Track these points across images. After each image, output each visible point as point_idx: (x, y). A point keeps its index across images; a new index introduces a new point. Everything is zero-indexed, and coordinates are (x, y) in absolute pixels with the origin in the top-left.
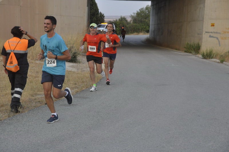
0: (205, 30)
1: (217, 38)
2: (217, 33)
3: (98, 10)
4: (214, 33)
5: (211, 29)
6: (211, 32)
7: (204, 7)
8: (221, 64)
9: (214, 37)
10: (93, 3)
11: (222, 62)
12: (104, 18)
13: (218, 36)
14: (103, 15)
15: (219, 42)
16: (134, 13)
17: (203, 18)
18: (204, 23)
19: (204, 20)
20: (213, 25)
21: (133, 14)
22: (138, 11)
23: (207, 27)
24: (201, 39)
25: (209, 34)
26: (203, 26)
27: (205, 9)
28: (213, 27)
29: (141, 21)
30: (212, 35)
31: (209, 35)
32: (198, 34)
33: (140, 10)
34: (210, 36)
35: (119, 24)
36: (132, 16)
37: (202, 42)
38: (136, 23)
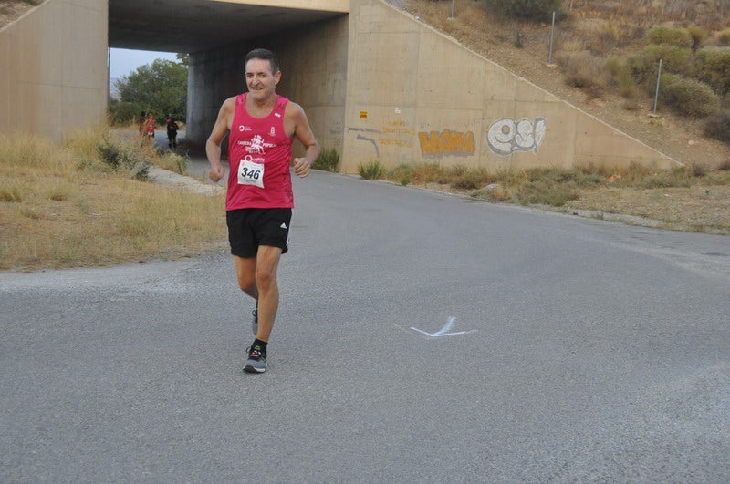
0: (348, 124)
1: (374, 142)
2: (372, 131)
4: (368, 130)
5: (360, 123)
6: (361, 129)
7: (345, 78)
8: (403, 188)
9: (367, 139)
11: (404, 183)
13: (375, 137)
15: (377, 148)
16: (125, 78)
17: (344, 101)
18: (346, 110)
19: (347, 106)
20: (364, 116)
21: (121, 80)
22: (134, 73)
23: (352, 118)
24: (339, 142)
25: (356, 133)
26: (343, 116)
27: (348, 83)
28: (363, 119)
29: (143, 98)
30: (362, 134)
31: (356, 135)
32: (333, 132)
33: (138, 70)
34: (359, 138)
36: (120, 83)
37: (342, 149)
38: (129, 100)
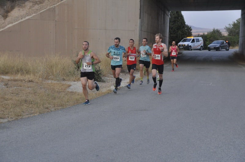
3: (184, 23)
10: (178, 15)
12: (191, 31)
14: (190, 27)
16: (230, 25)
21: (228, 26)
22: (234, 22)
33: (237, 20)
35: (210, 38)
36: (227, 28)
